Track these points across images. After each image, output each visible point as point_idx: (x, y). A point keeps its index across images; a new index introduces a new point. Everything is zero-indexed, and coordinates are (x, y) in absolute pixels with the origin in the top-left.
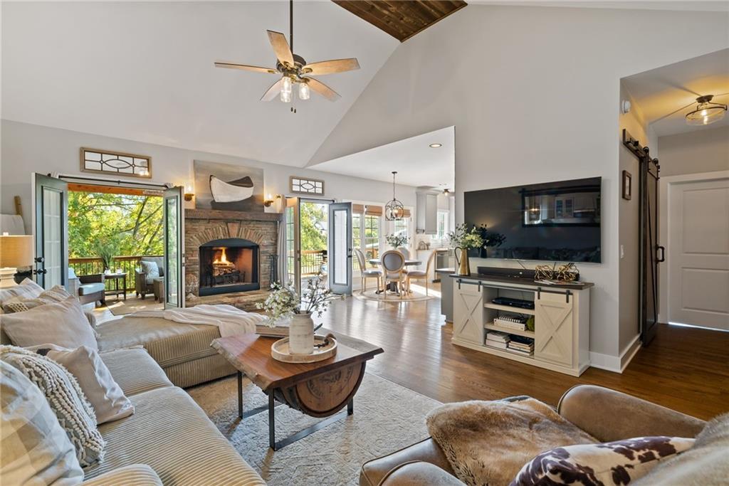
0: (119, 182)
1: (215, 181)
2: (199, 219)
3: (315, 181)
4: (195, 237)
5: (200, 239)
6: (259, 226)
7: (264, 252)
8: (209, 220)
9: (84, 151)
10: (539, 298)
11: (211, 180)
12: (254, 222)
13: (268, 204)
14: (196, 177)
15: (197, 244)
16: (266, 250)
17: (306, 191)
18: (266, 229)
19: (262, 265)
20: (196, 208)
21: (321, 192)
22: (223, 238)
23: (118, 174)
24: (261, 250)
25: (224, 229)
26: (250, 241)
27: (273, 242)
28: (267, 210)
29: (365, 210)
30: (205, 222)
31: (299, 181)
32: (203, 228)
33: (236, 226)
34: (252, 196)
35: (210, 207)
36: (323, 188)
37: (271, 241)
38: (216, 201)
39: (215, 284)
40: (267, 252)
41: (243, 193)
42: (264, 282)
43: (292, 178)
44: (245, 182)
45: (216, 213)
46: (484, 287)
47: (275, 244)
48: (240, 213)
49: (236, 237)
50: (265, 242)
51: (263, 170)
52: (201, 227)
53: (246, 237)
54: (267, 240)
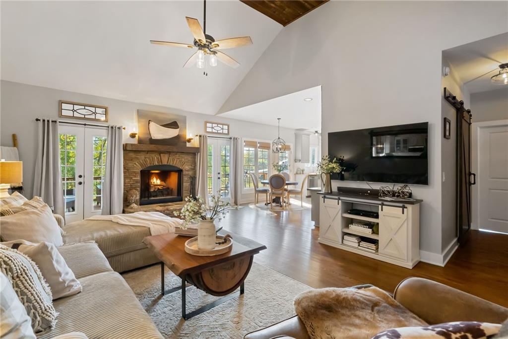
0: (85, 125)
1: (152, 124)
2: (140, 151)
3: (223, 125)
4: (137, 164)
5: (141, 165)
6: (182, 156)
7: (186, 175)
8: (148, 152)
9: (61, 103)
10: (382, 210)
11: (149, 123)
12: (180, 154)
13: (189, 141)
14: (139, 122)
15: (138, 168)
16: (187, 173)
17: (216, 131)
18: (187, 158)
19: (184, 184)
20: (139, 143)
21: (227, 132)
22: (157, 164)
23: (85, 119)
24: (184, 173)
25: (158, 158)
26: (176, 167)
27: (193, 167)
28: (188, 145)
29: (258, 145)
30: (145, 153)
31: (211, 124)
32: (143, 157)
33: (167, 156)
34: (178, 135)
35: (149, 143)
36: (228, 129)
37: (190, 167)
38: (153, 138)
39: (151, 197)
40: (188, 175)
41: (171, 133)
42: (186, 196)
43: (206, 122)
44: (174, 125)
45: (152, 147)
46: (342, 202)
47: (194, 169)
48: (169, 147)
49: (166, 163)
50: (186, 168)
51: (186, 116)
52: (142, 157)
53: (173, 163)
54: (188, 166)
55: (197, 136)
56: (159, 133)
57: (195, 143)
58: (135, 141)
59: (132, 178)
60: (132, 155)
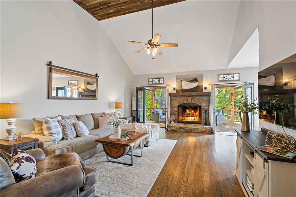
0: (156, 86)
1: (183, 82)
2: (178, 96)
4: (176, 102)
5: (178, 103)
6: (201, 98)
7: (203, 109)
9: (149, 79)
11: (181, 82)
12: (199, 96)
13: (206, 88)
14: (177, 81)
15: (176, 104)
16: (204, 108)
18: (205, 99)
19: (202, 114)
20: (176, 92)
21: (238, 79)
22: (186, 102)
23: (156, 84)
24: (202, 107)
25: (186, 99)
26: (197, 104)
27: (208, 104)
28: (204, 91)
30: (179, 97)
31: (223, 75)
33: (190, 98)
34: (198, 86)
35: (181, 91)
36: (239, 77)
38: (183, 89)
40: (204, 109)
41: (194, 85)
42: (203, 122)
43: (219, 75)
44: (195, 80)
45: (183, 94)
47: (209, 106)
48: (190, 93)
49: (190, 102)
50: (204, 104)
51: (203, 74)
52: (178, 99)
53: (195, 102)
54: (205, 103)
55: (210, 85)
56: (187, 86)
57: (209, 89)
58: (175, 91)
59: (173, 109)
60: (174, 98)
